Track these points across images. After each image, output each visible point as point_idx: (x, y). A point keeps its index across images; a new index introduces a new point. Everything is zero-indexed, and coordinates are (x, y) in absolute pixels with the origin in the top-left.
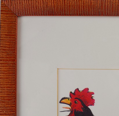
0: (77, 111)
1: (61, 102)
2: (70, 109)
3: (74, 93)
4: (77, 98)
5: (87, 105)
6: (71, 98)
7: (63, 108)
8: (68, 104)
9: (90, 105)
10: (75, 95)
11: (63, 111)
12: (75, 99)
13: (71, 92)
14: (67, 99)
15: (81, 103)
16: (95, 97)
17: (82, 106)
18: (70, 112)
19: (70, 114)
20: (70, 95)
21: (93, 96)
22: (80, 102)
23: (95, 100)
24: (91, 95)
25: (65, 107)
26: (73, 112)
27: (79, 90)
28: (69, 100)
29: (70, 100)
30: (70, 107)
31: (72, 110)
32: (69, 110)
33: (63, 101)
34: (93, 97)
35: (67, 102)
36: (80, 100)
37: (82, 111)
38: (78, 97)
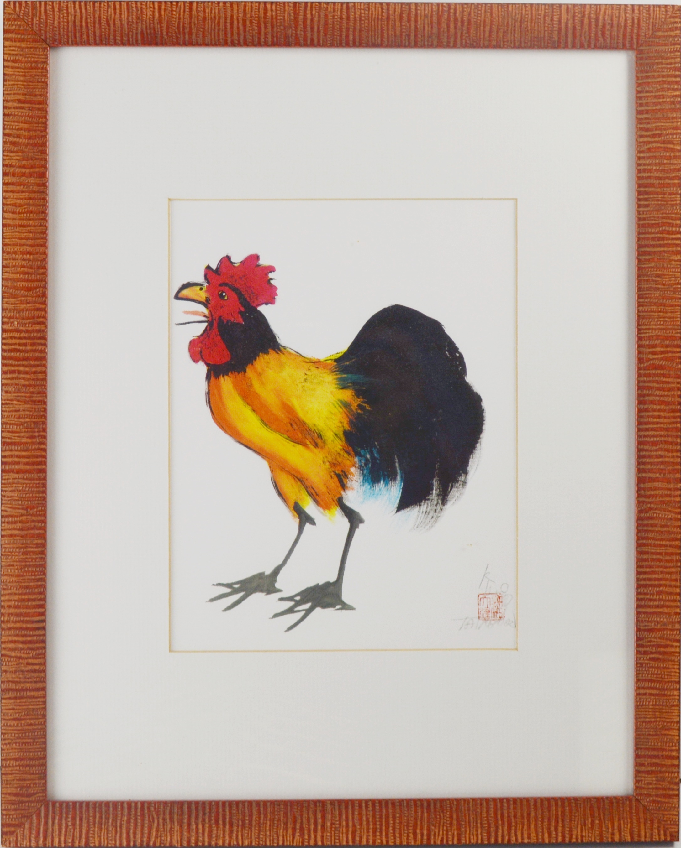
0: (225, 322)
1: (180, 295)
2: (205, 316)
3: (217, 268)
4: (226, 284)
5: (255, 305)
6: (208, 282)
7: (187, 313)
8: (200, 303)
9: (262, 304)
10: (219, 275)
11: (186, 323)
12: (220, 285)
13: (208, 268)
14: (198, 288)
15: (236, 297)
16: (276, 278)
17: (240, 306)
18: (205, 324)
19: (204, 332)
20: (206, 276)
21: (271, 275)
22: (233, 294)
23: (276, 288)
24: (266, 275)
25: (191, 310)
26: (215, 324)
27: (233, 260)
28: (201, 289)
29: (205, 289)
30: (205, 311)
31: (210, 319)
32: (204, 319)
33: (185, 292)
34: (272, 279)
35: (197, 295)
36: (233, 290)
37: (241, 321)
38: (227, 281)
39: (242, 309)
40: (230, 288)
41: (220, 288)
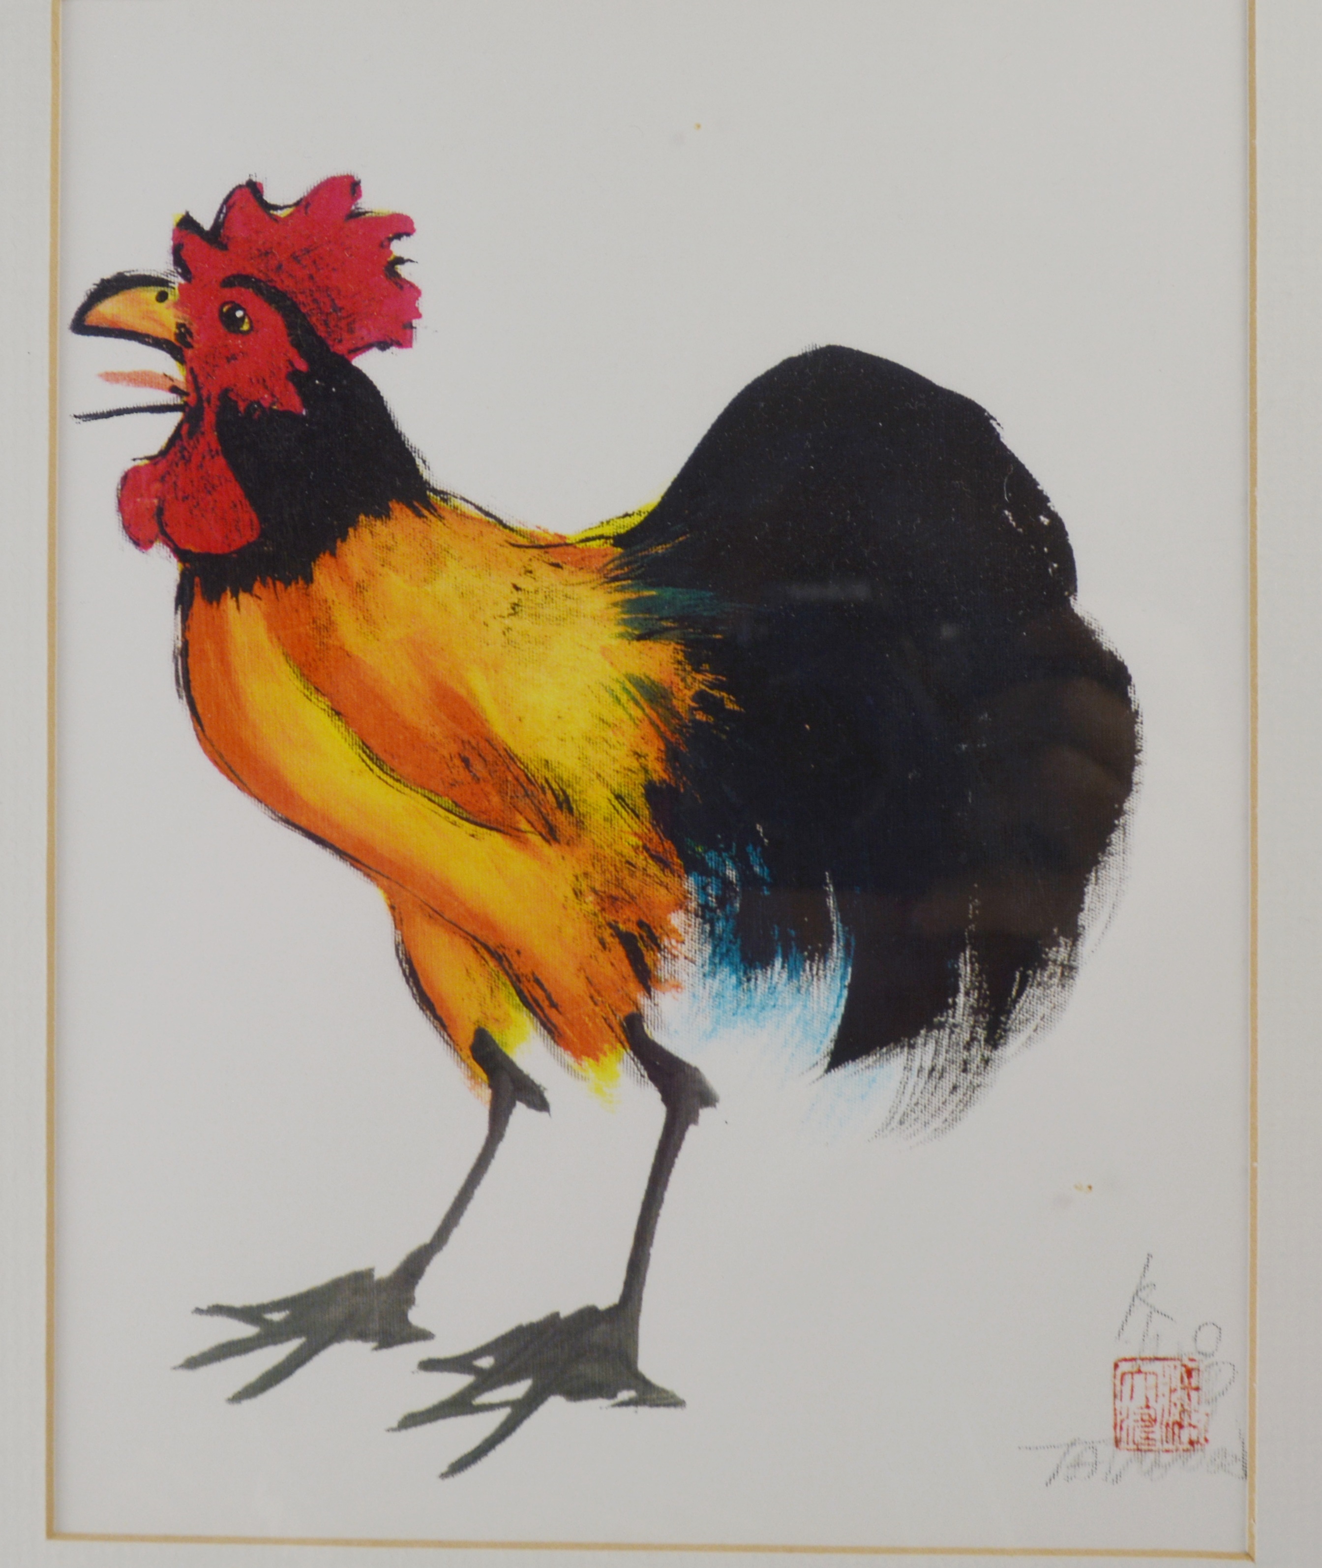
0: (242, 407)
1: (92, 318)
2: (174, 389)
3: (217, 225)
4: (245, 280)
5: (340, 349)
6: (186, 273)
7: (112, 377)
8: (157, 343)
9: (368, 347)
10: (224, 247)
11: (108, 415)
12: (228, 283)
13: (187, 223)
14: (151, 293)
15: (280, 324)
16: (416, 258)
17: (292, 353)
18: (176, 418)
19: (171, 442)
20: (178, 253)
21: (398, 248)
23: (417, 293)
24: (384, 246)
26: (209, 417)
27: (270, 197)
28: (162, 297)
29: (173, 296)
30: (177, 372)
31: (192, 399)
32: (172, 399)
33: (108, 309)
34: (401, 261)
35: (149, 316)
36: (268, 300)
37: (295, 404)
38: (249, 270)
39: (302, 365)
40: (259, 291)
41: (228, 293)
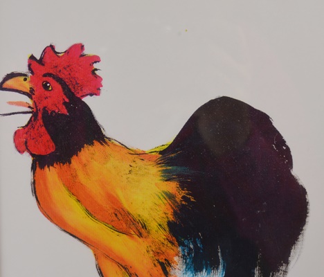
0: (50, 112)
1: (5, 86)
2: (29, 107)
3: (41, 58)
4: (49, 75)
5: (79, 96)
6: (32, 73)
7: (11, 103)
8: (24, 93)
9: (87, 95)
10: (43, 65)
11: (10, 114)
12: (45, 75)
13: (32, 57)
14: (22, 78)
15: (61, 88)
17: (64, 97)
18: (31, 115)
19: (29, 122)
20: (29, 66)
21: (96, 66)
22: (58, 87)
23: (102, 79)
24: (91, 65)
25: (16, 100)
26: (40, 115)
27: (57, 50)
28: (25, 80)
29: (28, 79)
30: (30, 102)
31: (35, 110)
33: (9, 83)
34: (96, 70)
35: (21, 85)
36: (57, 81)
37: (65, 111)
38: (51, 72)
39: (67, 100)
40: (54, 78)
41: (45, 79)
